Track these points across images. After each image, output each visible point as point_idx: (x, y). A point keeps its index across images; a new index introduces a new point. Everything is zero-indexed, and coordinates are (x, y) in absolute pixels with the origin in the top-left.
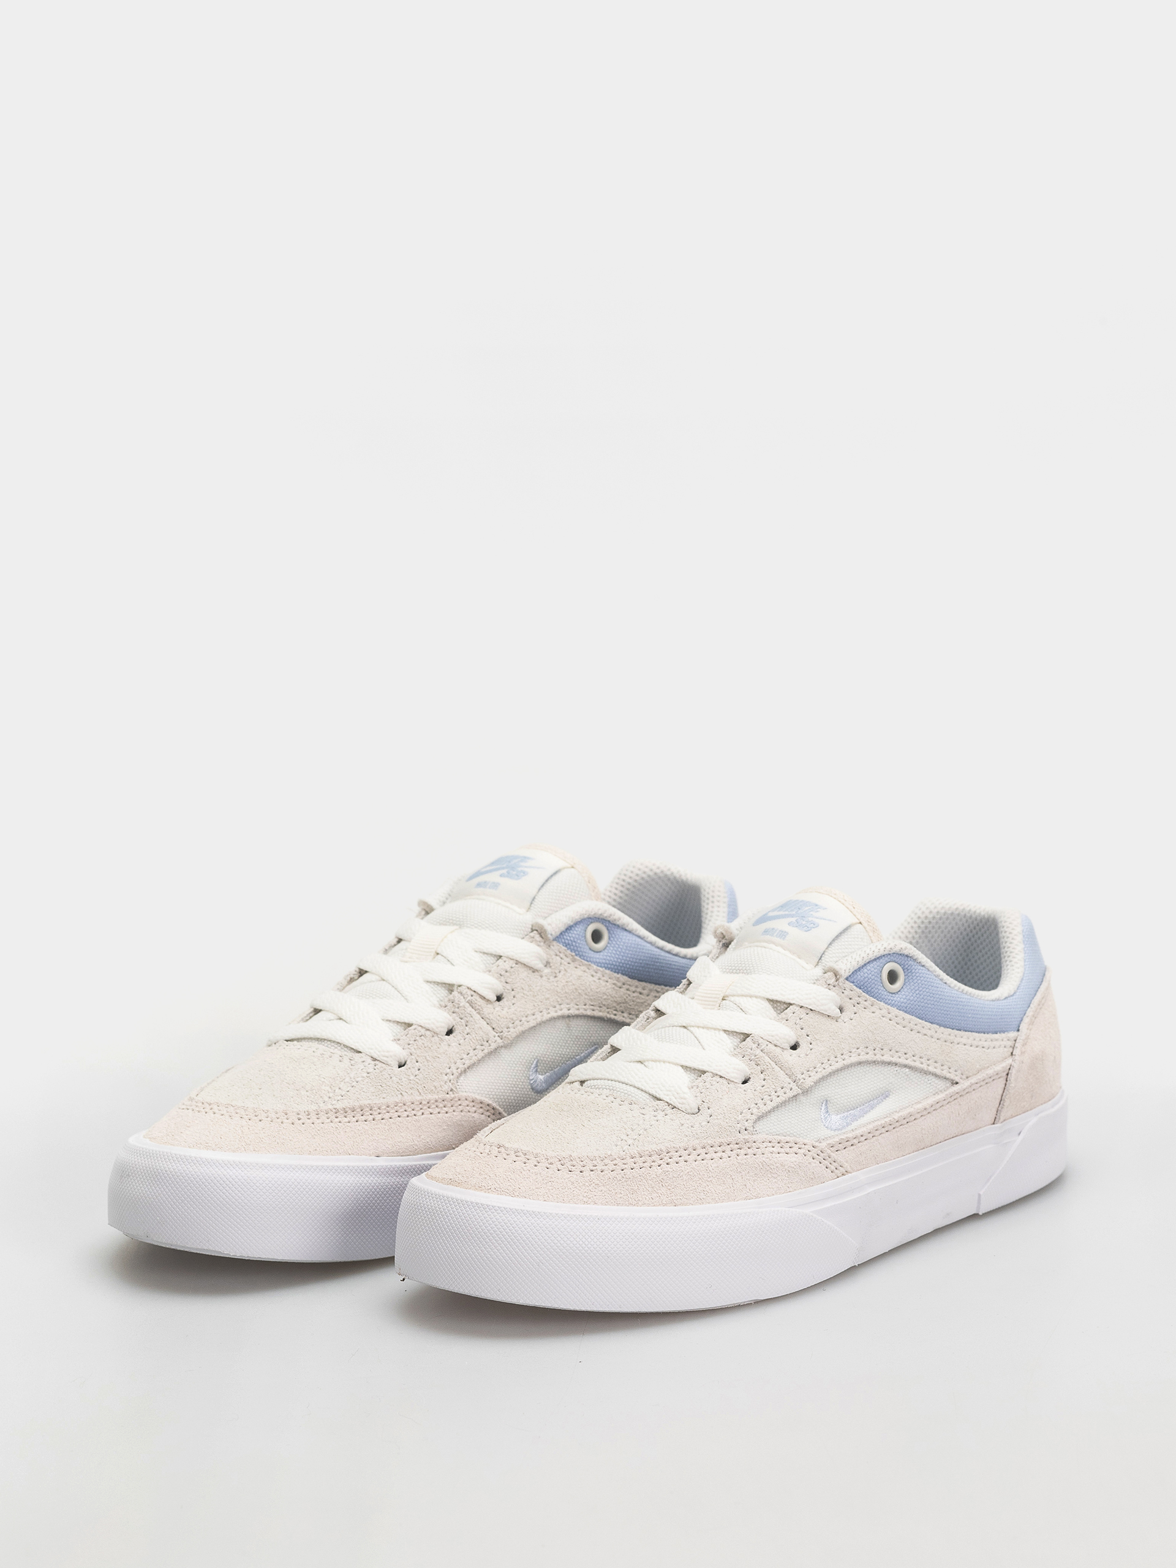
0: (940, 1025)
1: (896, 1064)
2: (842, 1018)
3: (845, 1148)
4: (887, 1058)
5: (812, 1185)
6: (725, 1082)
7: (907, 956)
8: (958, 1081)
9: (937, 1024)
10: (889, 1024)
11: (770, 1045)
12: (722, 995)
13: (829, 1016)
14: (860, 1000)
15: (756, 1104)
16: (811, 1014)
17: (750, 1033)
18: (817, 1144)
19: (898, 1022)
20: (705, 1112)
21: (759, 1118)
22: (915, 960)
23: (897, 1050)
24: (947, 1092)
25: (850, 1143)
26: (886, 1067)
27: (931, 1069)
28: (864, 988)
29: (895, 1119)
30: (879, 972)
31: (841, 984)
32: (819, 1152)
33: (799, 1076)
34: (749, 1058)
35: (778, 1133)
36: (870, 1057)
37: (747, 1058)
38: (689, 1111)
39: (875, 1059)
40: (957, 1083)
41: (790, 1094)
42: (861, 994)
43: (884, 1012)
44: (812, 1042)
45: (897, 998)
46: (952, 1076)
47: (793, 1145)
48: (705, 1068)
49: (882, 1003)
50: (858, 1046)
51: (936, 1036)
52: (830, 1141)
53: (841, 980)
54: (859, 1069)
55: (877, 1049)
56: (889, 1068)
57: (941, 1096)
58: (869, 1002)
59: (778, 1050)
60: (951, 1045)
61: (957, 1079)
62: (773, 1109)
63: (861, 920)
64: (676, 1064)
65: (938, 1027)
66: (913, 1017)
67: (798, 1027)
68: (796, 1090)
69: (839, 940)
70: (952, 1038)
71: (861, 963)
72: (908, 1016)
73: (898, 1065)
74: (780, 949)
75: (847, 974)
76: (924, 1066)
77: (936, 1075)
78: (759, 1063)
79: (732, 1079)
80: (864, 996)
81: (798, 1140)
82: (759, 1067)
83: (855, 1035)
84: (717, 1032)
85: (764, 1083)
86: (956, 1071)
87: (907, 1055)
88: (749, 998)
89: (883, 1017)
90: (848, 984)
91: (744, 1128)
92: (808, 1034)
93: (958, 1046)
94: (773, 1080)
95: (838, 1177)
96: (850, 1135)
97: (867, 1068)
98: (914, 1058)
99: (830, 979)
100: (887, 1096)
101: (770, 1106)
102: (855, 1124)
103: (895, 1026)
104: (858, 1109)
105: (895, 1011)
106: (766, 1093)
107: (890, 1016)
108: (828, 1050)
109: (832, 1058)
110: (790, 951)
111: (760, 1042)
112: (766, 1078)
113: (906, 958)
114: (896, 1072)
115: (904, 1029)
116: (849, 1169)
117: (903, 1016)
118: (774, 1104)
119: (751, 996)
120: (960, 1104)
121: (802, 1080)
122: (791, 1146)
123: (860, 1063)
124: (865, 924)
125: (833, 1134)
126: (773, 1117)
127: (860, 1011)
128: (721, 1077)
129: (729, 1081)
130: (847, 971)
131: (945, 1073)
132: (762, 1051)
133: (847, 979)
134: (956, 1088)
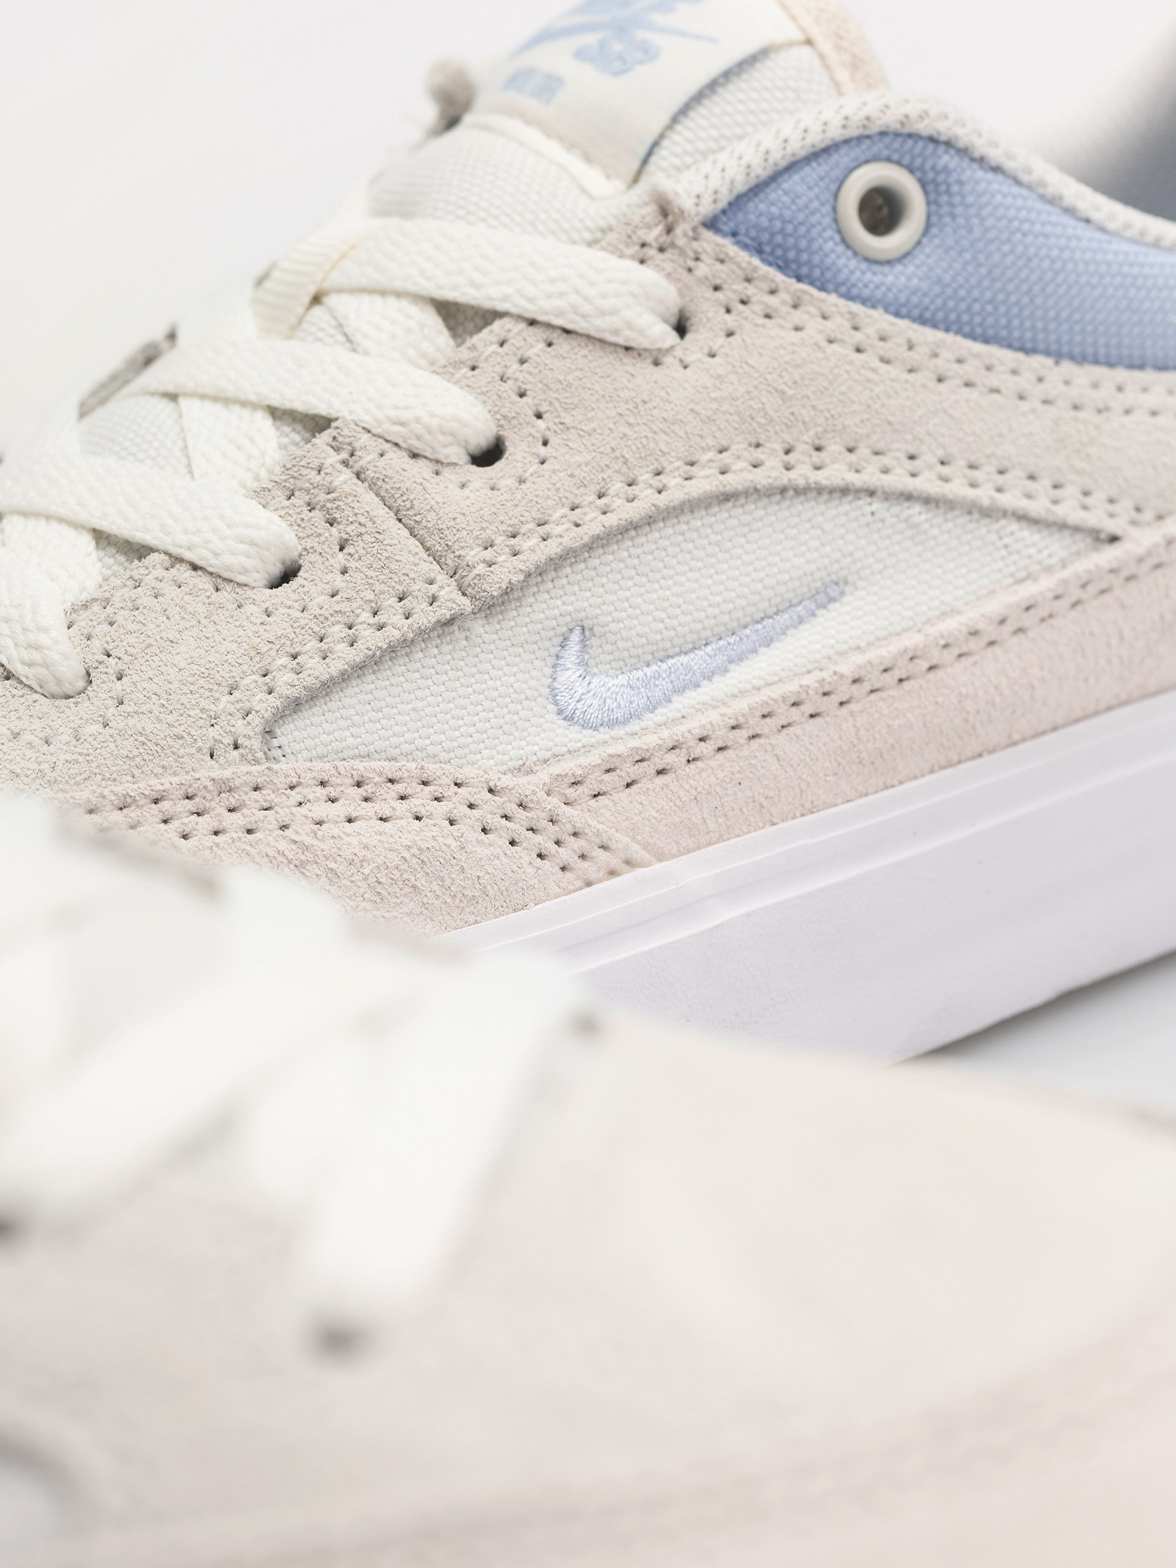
0: (1058, 356)
1: (872, 493)
2: (678, 353)
3: (628, 785)
4: (837, 473)
5: (472, 919)
6: (203, 582)
7: (933, 140)
8: (1118, 532)
9: (1047, 353)
10: (851, 363)
11: (392, 453)
12: (312, 290)
13: (627, 349)
14: (750, 290)
15: (295, 657)
16: (563, 345)
17: (334, 415)
18: (506, 781)
19: (890, 355)
20: (104, 688)
21: (296, 706)
22: (964, 152)
23: (881, 446)
24: (1066, 573)
25: (649, 768)
26: (835, 503)
27: (1007, 500)
28: (772, 253)
29: (842, 676)
30: (827, 196)
31: (681, 242)
32: (512, 809)
33: (474, 554)
34: (307, 498)
35: (363, 750)
36: (771, 473)
37: (300, 499)
38: (53, 688)
39: (785, 481)
40: (1114, 539)
41: (425, 617)
42: (755, 269)
43: (838, 325)
44: (550, 435)
45: (894, 278)
46: (1096, 518)
47: (414, 788)
48: (149, 539)
49: (833, 298)
50: (724, 443)
51: (1037, 392)
52: (569, 767)
53: (682, 229)
54: (721, 515)
55: (801, 447)
56: (846, 506)
57: (1046, 584)
58: (783, 296)
59: (422, 469)
60: (1097, 419)
61: (1111, 526)
62: (359, 670)
63: (815, 32)
64: (76, 525)
65: (1049, 362)
66: (950, 338)
67: (509, 388)
68: (451, 599)
69: (716, 98)
70: (1105, 393)
71: (761, 172)
72: (929, 335)
73: (879, 494)
74: (532, 135)
75: (707, 208)
76: (984, 495)
77: (1022, 517)
78: (337, 516)
79: (225, 575)
80: (765, 278)
81: (432, 769)
82: (334, 530)
83: (714, 406)
84: (246, 413)
85: (339, 581)
86: (1111, 501)
87: (916, 463)
88: (378, 300)
89: (831, 342)
90: (711, 241)
91: (229, 740)
92: (542, 409)
93: (1127, 419)
94: (370, 573)
95: (589, 884)
96: (650, 741)
97: (754, 511)
98: (945, 470)
99: (648, 227)
100: (832, 600)
101: (344, 656)
102: (682, 703)
103: (874, 370)
104: (709, 649)
105: (880, 320)
106: (339, 618)
107: (858, 336)
108: (606, 461)
109: (617, 486)
110: (561, 139)
111: (356, 445)
112: (352, 564)
113: (931, 146)
114: (870, 518)
115: (911, 377)
116: (638, 852)
117: (911, 334)
118: (356, 655)
119: (383, 293)
120: (1123, 606)
121: (481, 569)
122: (402, 792)
123: (727, 498)
124: (825, 45)
125: (585, 741)
126: (352, 697)
127: (747, 325)
128: (195, 567)
129: (220, 580)
130: (707, 199)
131: (1069, 510)
132: (358, 475)
133: (712, 224)
134: (1109, 555)
